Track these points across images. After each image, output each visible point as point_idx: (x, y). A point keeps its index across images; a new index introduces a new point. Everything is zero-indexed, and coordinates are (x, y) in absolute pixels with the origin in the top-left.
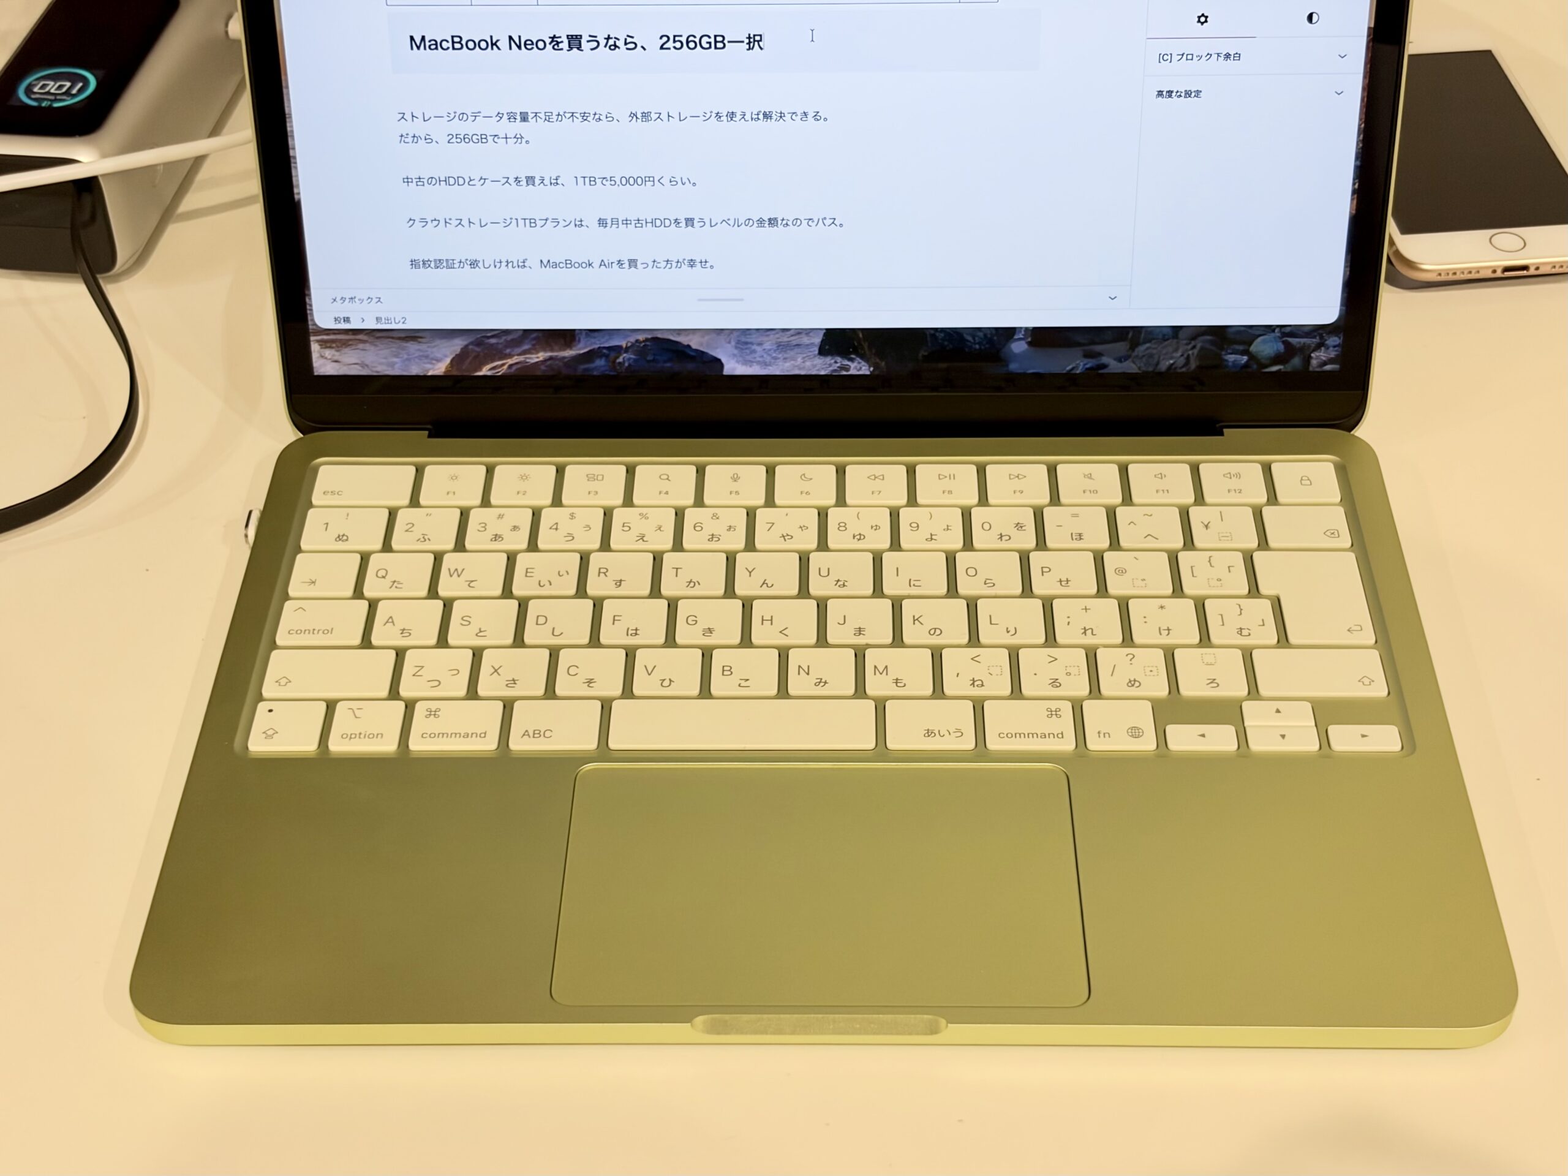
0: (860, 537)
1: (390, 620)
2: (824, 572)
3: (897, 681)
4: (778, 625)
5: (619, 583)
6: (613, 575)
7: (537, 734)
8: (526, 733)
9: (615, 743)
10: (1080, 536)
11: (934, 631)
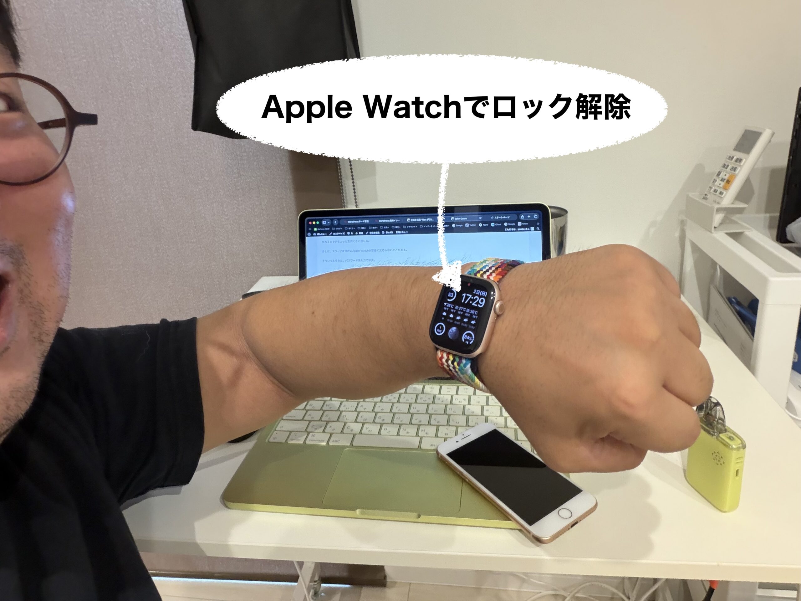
0: (425, 401)
1: (310, 415)
2: (415, 408)
3: (426, 433)
4: (400, 419)
5: (365, 409)
6: (364, 407)
7: (336, 441)
8: (334, 441)
9: (354, 444)
10: (479, 402)
11: (439, 422)
